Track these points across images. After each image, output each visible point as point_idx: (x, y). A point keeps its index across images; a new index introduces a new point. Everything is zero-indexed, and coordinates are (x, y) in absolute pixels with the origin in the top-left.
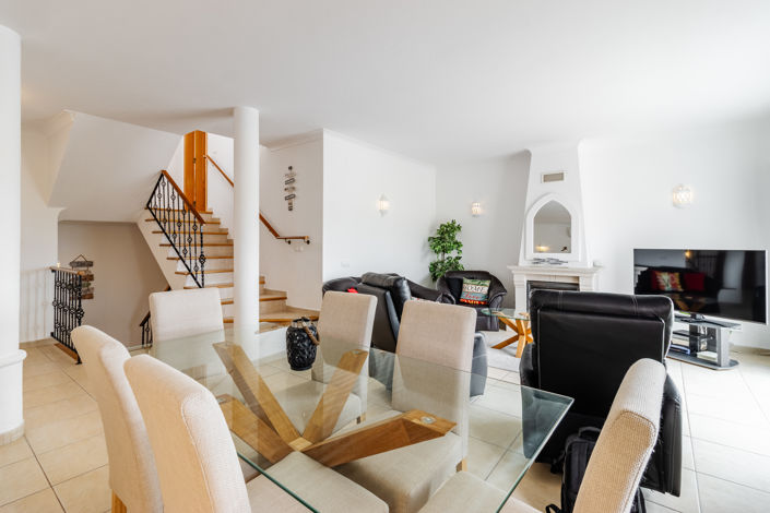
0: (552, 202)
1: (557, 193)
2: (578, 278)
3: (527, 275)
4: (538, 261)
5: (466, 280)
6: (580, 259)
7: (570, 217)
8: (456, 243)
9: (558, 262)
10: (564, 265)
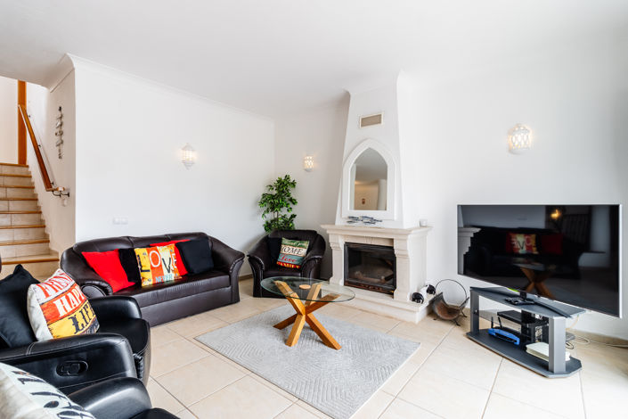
0: (370, 150)
1: (373, 139)
2: (392, 240)
3: (345, 236)
4: (353, 219)
5: (285, 241)
6: (395, 218)
7: (387, 167)
8: (291, 200)
9: (373, 221)
10: (377, 224)
